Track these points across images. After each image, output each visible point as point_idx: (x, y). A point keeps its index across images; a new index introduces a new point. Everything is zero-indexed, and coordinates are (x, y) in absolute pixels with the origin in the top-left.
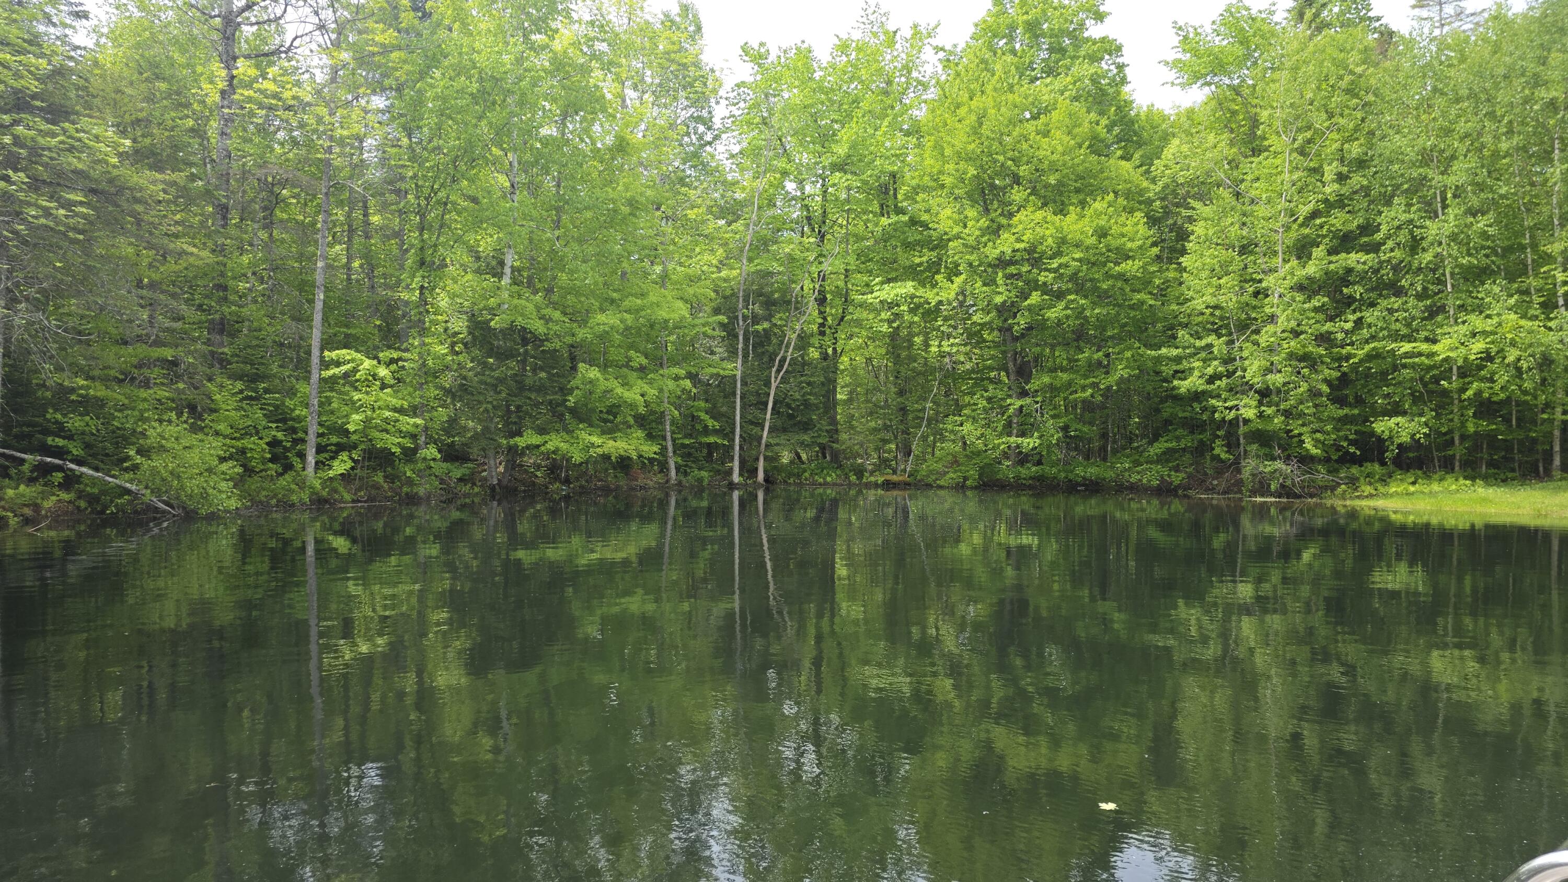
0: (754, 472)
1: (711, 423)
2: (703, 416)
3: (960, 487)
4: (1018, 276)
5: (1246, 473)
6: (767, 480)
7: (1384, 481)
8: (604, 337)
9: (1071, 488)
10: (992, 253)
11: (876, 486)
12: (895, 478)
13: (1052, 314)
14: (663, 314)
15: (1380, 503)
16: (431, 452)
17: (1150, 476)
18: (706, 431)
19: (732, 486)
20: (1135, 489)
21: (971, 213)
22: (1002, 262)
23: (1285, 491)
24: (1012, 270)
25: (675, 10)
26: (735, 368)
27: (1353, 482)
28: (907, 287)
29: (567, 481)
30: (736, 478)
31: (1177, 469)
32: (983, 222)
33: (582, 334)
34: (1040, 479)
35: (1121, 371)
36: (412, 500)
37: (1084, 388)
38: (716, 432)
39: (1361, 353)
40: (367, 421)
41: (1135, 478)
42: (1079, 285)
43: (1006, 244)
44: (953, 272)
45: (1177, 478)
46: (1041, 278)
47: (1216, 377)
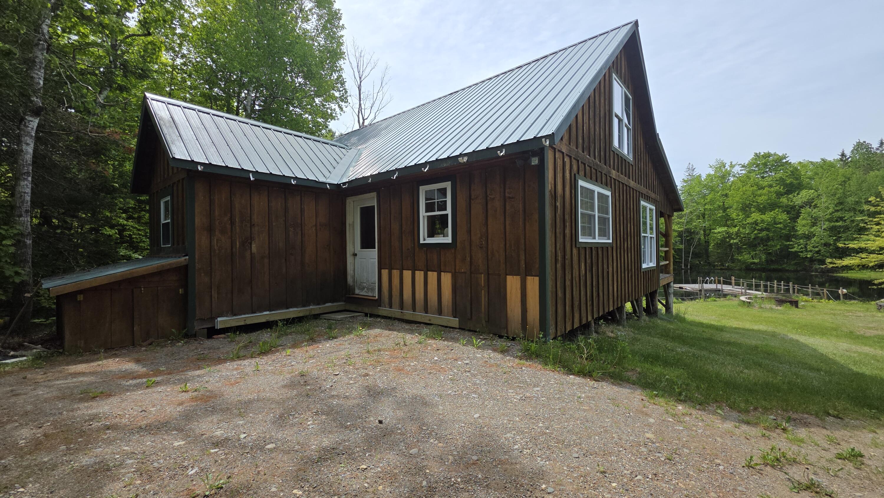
0: (688, 266)
1: (677, 257)
3: (740, 270)
4: (752, 227)
5: (814, 268)
6: (690, 268)
10: (746, 222)
11: (718, 269)
12: (724, 268)
13: (761, 235)
17: (792, 268)
19: (682, 269)
20: (788, 271)
21: (740, 214)
22: (748, 224)
23: (823, 272)
24: (750, 226)
26: (682, 247)
28: (725, 229)
30: (683, 267)
31: (798, 267)
32: (744, 216)
34: (762, 268)
35: (779, 247)
37: (770, 250)
38: (678, 259)
41: (787, 268)
42: (767, 229)
43: (749, 220)
44: (735, 226)
45: (799, 269)
46: (757, 228)
47: (802, 248)
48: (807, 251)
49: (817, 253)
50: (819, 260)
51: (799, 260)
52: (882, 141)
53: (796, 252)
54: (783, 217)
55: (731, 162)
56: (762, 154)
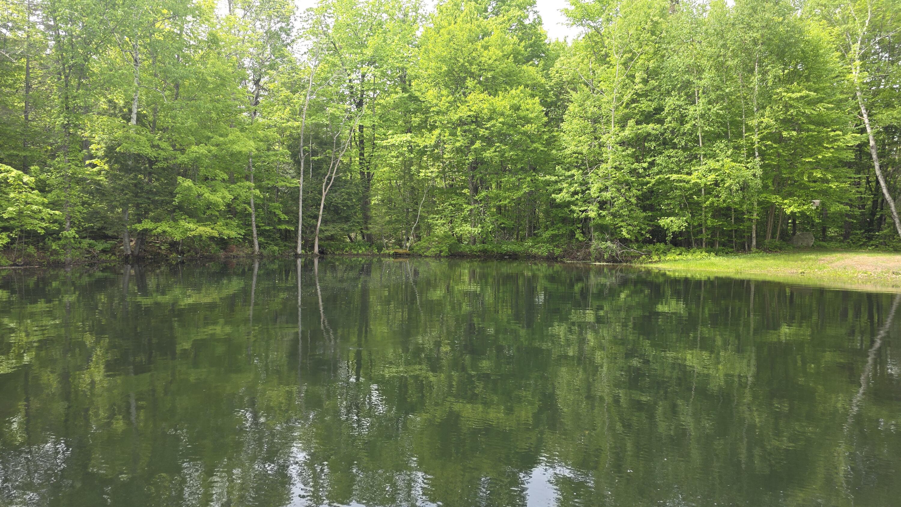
0: (313, 247)
1: (283, 216)
2: (277, 212)
3: (438, 256)
4: (470, 131)
5: (592, 249)
6: (322, 252)
7: (665, 253)
8: (197, 160)
9: (502, 257)
10: (455, 117)
11: (389, 255)
12: (401, 251)
13: (487, 154)
14: (236, 148)
15: (660, 266)
16: (71, 233)
17: (543, 250)
18: (280, 221)
19: (297, 256)
20: (534, 257)
21: (444, 92)
22: (461, 122)
23: (613, 259)
24: (466, 127)
26: (299, 183)
27: (649, 254)
28: (407, 137)
29: (182, 253)
30: (299, 251)
31: (557, 246)
32: (451, 98)
33: (181, 158)
34: (485, 251)
35: (525, 189)
36: (58, 265)
37: (505, 198)
38: (287, 222)
39: (653, 181)
40: (20, 213)
41: (535, 251)
42: (503, 137)
43: (463, 112)
45: (558, 251)
46: (482, 132)
47: (575, 193)
48: (587, 201)
49: (602, 205)
50: (602, 229)
51: (559, 229)
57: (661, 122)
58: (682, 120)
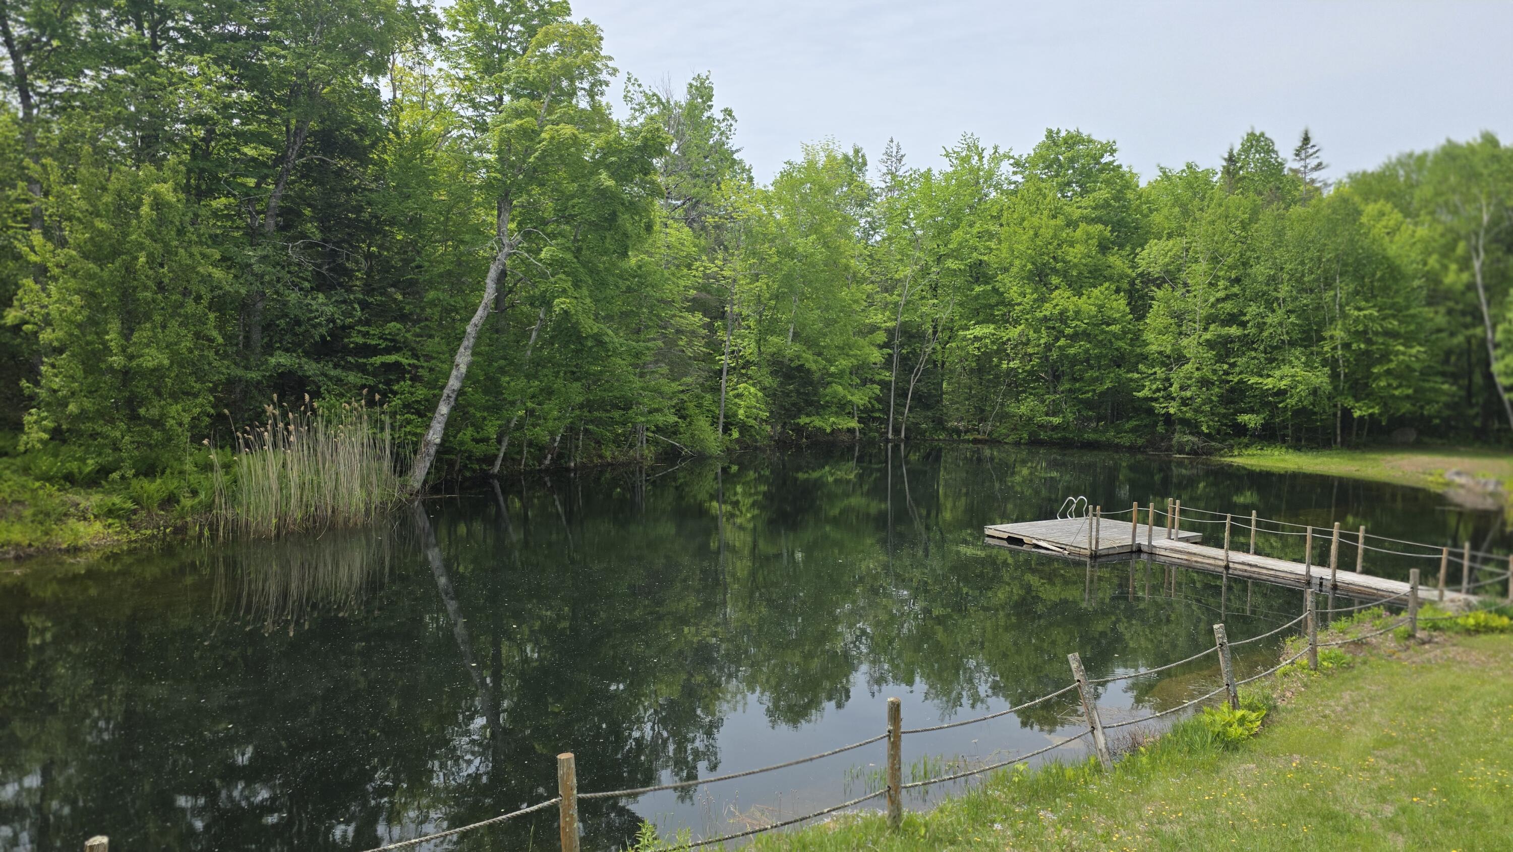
0: (900, 432)
3: (1017, 444)
4: (1054, 328)
5: (1174, 441)
6: (907, 437)
7: (1247, 446)
8: (842, 371)
9: (1083, 446)
10: (1039, 315)
11: (968, 441)
12: (979, 437)
13: (1072, 351)
15: (1241, 460)
17: (1126, 440)
19: (887, 441)
20: (1117, 447)
21: (1028, 289)
22: (1046, 319)
23: (1194, 452)
24: (1050, 324)
25: (851, 153)
26: (890, 375)
27: (1231, 447)
28: (989, 329)
30: (890, 436)
31: (1140, 437)
32: (1035, 296)
33: (832, 369)
34: (1064, 439)
35: (1108, 385)
37: (1087, 392)
38: (879, 410)
39: (1236, 380)
41: (1117, 441)
42: (1088, 336)
43: (1047, 310)
44: (1017, 322)
45: (1140, 442)
46: (1068, 331)
47: (1158, 390)
48: (1170, 398)
49: (1185, 402)
50: (1185, 422)
51: (1142, 419)
52: (1306, 134)
53: (1146, 399)
54: (1120, 305)
55: (996, 148)
56: (1063, 134)
57: (1243, 325)
58: (1261, 327)
